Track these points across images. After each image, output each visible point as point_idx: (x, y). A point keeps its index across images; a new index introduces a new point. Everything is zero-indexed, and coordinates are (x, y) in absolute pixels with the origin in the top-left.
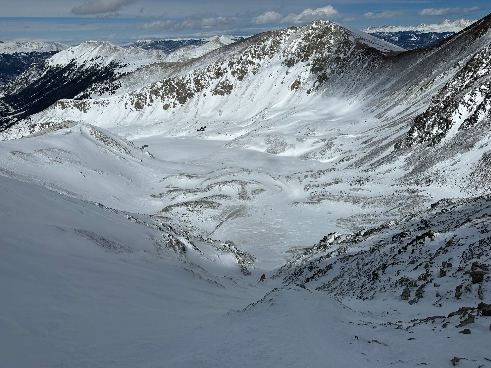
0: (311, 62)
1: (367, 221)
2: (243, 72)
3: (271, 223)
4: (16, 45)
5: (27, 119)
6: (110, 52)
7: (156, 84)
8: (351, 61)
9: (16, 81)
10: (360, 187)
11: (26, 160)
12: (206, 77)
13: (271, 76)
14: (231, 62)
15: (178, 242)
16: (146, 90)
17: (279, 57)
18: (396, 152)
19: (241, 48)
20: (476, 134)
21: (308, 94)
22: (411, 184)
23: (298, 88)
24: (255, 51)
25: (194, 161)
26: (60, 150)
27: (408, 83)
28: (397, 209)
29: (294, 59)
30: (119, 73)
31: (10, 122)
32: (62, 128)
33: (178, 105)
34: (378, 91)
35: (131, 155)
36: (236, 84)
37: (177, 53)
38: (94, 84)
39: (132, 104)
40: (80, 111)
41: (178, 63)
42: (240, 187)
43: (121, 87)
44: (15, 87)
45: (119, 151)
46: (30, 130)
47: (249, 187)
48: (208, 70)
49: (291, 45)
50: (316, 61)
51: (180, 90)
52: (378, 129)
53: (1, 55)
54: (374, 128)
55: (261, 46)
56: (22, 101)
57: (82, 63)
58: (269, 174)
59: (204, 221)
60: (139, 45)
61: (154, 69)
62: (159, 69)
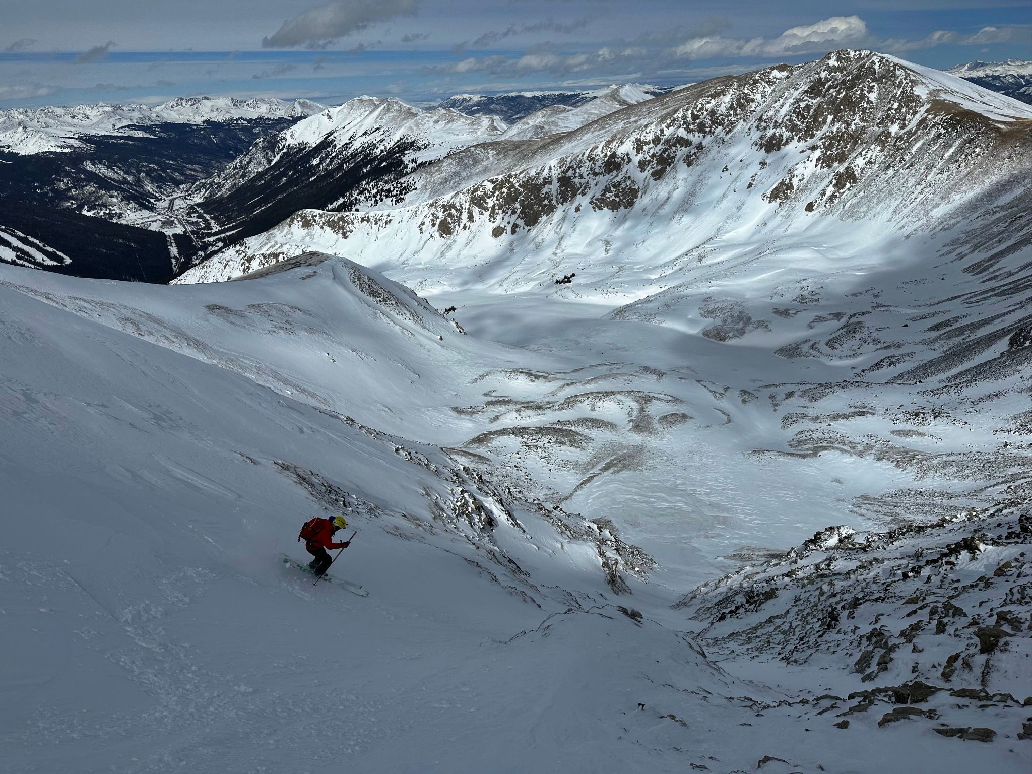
0: (820, 143)
1: (928, 508)
2: (665, 162)
3: (699, 490)
4: (231, 105)
5: (240, 246)
6: (398, 120)
7: (482, 186)
8: (916, 140)
9: (226, 172)
10: (915, 428)
11: (231, 323)
12: (584, 171)
13: (727, 170)
14: (640, 140)
15: (480, 508)
16: (462, 197)
17: (746, 130)
18: (1014, 353)
19: (665, 112)
21: (808, 212)
23: (786, 197)
24: (694, 117)
25: (545, 344)
26: (294, 308)
28: (1005, 487)
29: (782, 136)
30: (413, 160)
31: (211, 249)
32: (300, 265)
33: (522, 228)
34: (980, 211)
35: (422, 326)
36: (646, 187)
37: (529, 121)
38: (364, 183)
39: (434, 225)
40: (334, 235)
41: (529, 143)
42: (635, 405)
43: (415, 189)
44: (224, 184)
45: (400, 317)
46: (243, 267)
47: (656, 409)
48: (589, 156)
49: (775, 105)
50: (833, 140)
51: (529, 197)
52: (971, 297)
53: (204, 123)
54: (962, 296)
55: (709, 106)
56: (233, 211)
57: (345, 140)
58: (702, 383)
59: (553, 471)
60: (457, 105)
61: (481, 154)
62: (491, 154)
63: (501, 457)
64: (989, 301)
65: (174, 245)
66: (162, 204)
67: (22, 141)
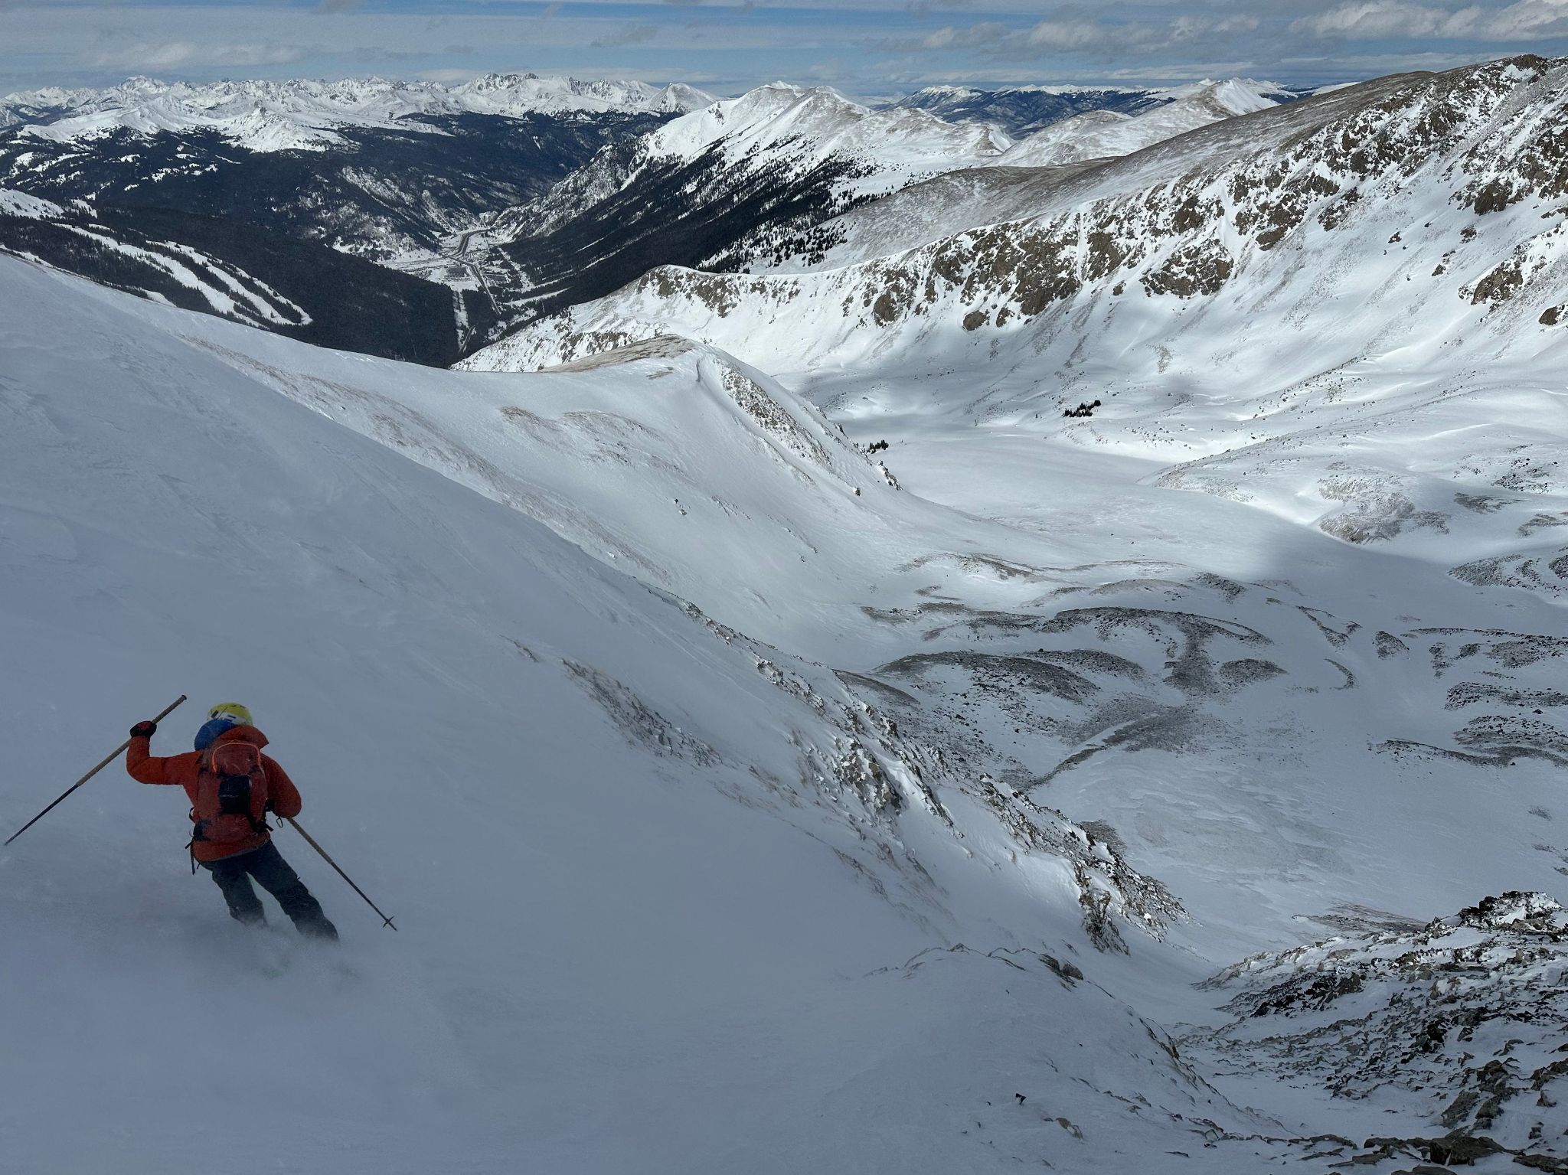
2: (1284, 217)
3: (1279, 797)
4: (569, 89)
5: (562, 317)
6: (829, 125)
7: (955, 242)
9: (550, 197)
11: (537, 438)
12: (1137, 226)
13: (1398, 239)
14: (1243, 178)
15: (880, 775)
16: (920, 259)
17: (1444, 171)
19: (1294, 131)
21: (1544, 326)
23: (1506, 295)
24: (1348, 143)
25: (1032, 518)
26: (632, 423)
29: (1511, 185)
30: (845, 193)
31: (517, 319)
32: (648, 355)
33: (1016, 317)
35: (828, 469)
36: (1247, 259)
37: (1050, 136)
38: (763, 227)
39: (867, 303)
40: (707, 310)
41: (1046, 172)
42: (1181, 638)
43: (844, 241)
44: (547, 216)
45: (795, 452)
46: (563, 351)
47: (1219, 650)
48: (1148, 201)
49: (1504, 129)
51: (1035, 265)
53: (524, 115)
55: (1377, 125)
56: (556, 261)
57: (740, 155)
58: (1309, 612)
59: (1023, 732)
60: (929, 104)
61: (961, 188)
62: (977, 189)
63: (935, 698)
65: (463, 307)
66: (451, 242)
67: (257, 131)
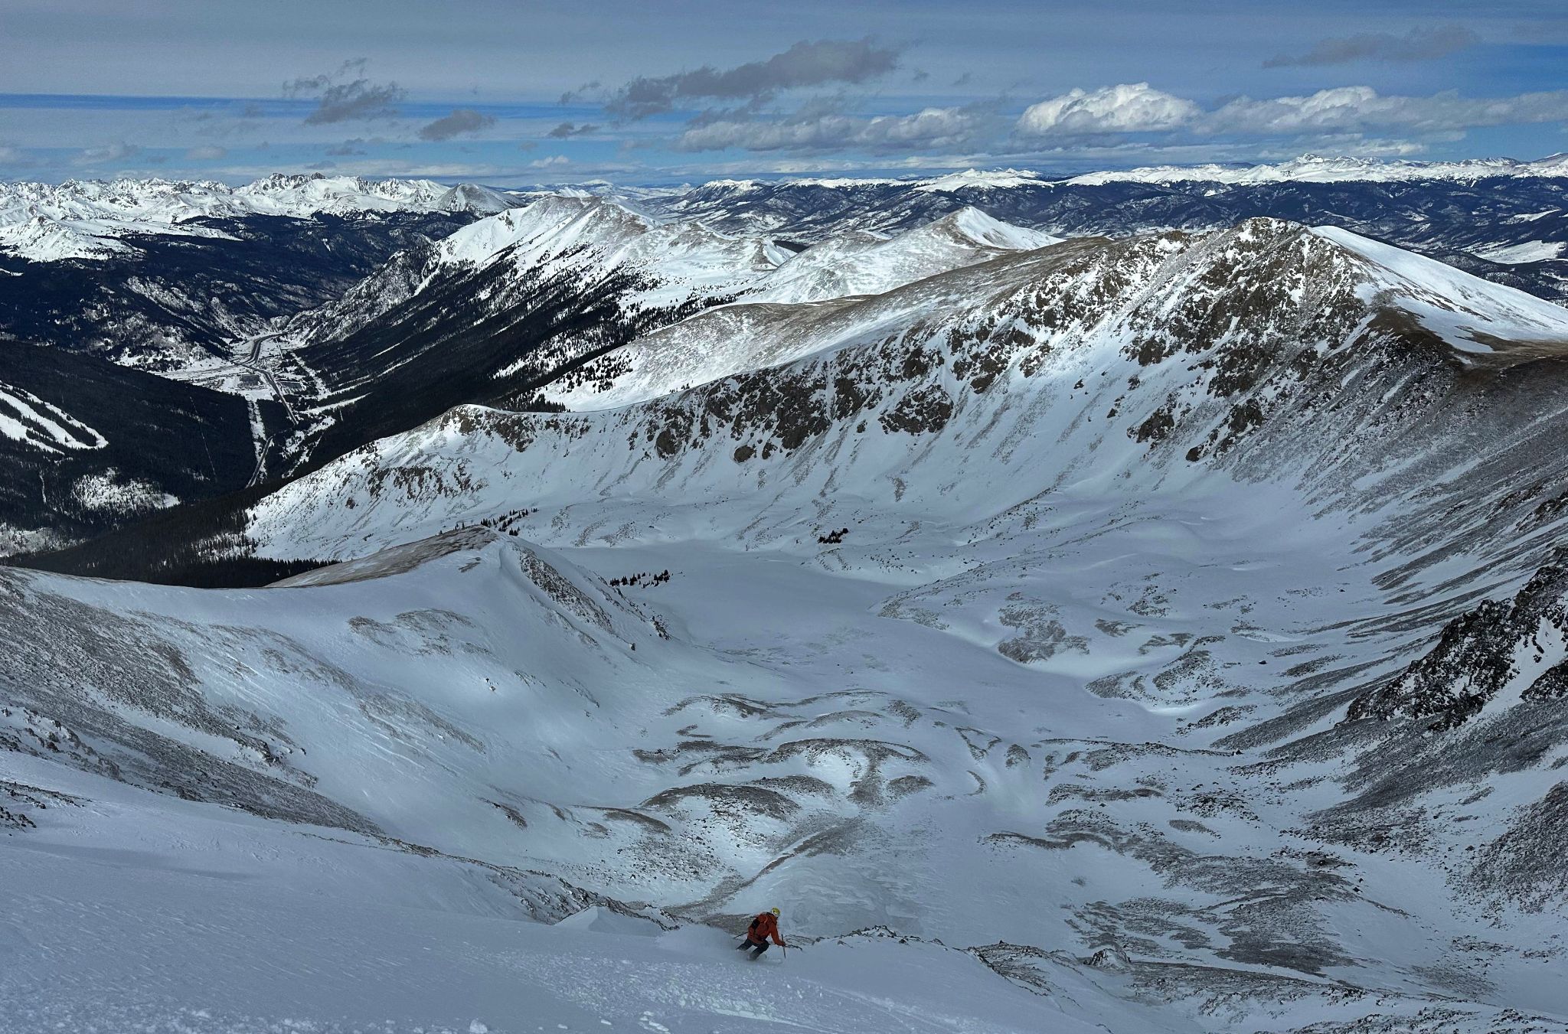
0: (1216, 358)
1: (1149, 924)
2: (992, 366)
3: (898, 884)
4: (357, 188)
5: (368, 451)
6: (616, 235)
7: (724, 385)
8: (1349, 368)
9: (343, 303)
10: (1198, 819)
11: (378, 642)
12: (875, 372)
13: (1081, 386)
14: (958, 332)
16: (694, 399)
17: (1115, 327)
18: (1347, 727)
19: (999, 290)
20: (1558, 722)
21: (1189, 463)
22: (1332, 839)
23: (1162, 436)
24: (1041, 302)
26: (451, 615)
27: (1514, 479)
29: (1164, 342)
30: (633, 306)
31: (315, 428)
32: (459, 547)
33: (778, 451)
34: (1418, 488)
35: (609, 631)
36: (963, 402)
37: (816, 254)
38: (556, 338)
39: (650, 438)
40: (506, 445)
41: (804, 309)
42: (864, 762)
43: (631, 370)
44: (340, 321)
45: (582, 619)
46: (371, 486)
47: (889, 770)
48: (883, 351)
49: (1159, 294)
50: (1238, 354)
51: (792, 406)
52: (1361, 627)
53: (312, 216)
54: (1352, 622)
55: (1063, 287)
56: (352, 366)
57: (532, 263)
58: (963, 732)
59: (742, 847)
60: (713, 197)
61: (731, 323)
62: (745, 325)
63: (683, 825)
64: (1377, 637)
65: (259, 418)
66: (242, 348)
67: (35, 241)
